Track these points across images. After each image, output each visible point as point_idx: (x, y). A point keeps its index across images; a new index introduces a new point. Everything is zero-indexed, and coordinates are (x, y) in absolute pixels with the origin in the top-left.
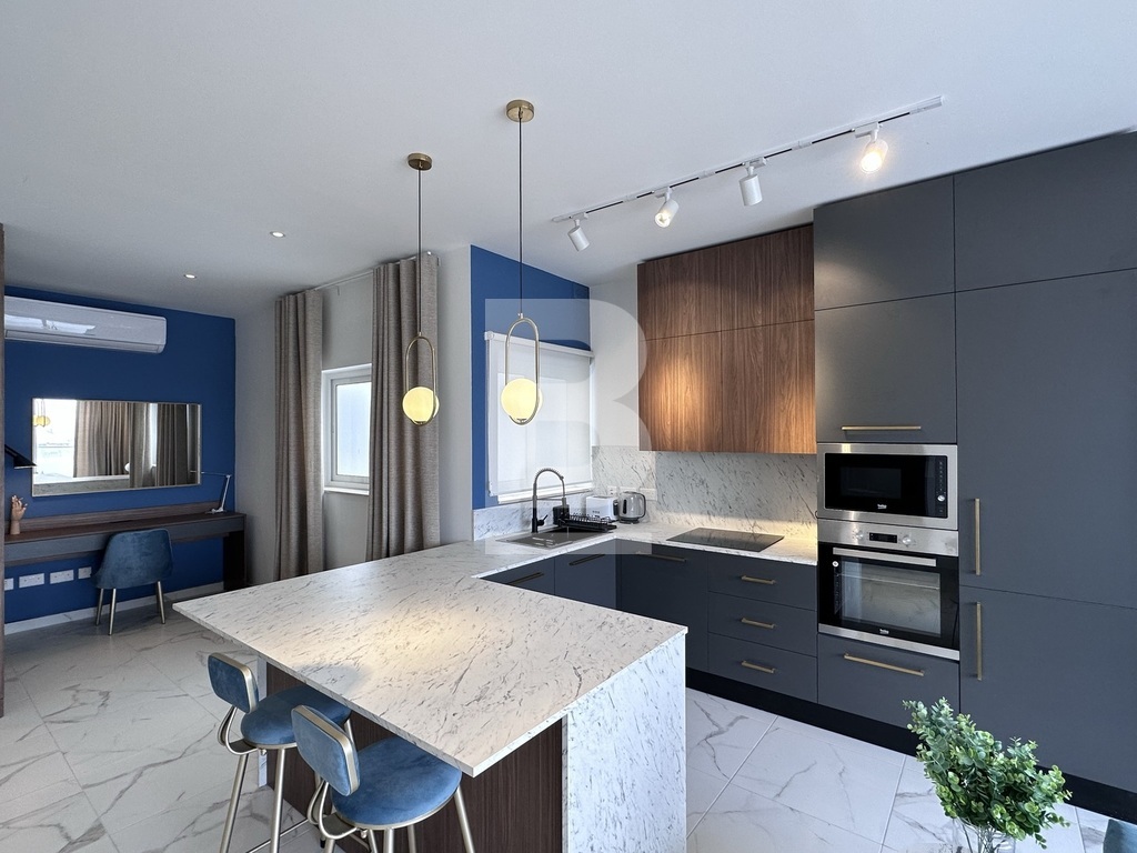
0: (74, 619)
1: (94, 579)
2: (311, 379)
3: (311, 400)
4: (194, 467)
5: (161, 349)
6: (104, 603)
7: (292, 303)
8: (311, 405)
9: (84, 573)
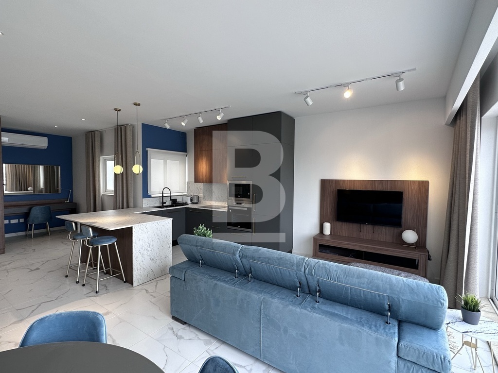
0: (19, 235)
1: (26, 223)
2: (97, 159)
3: (97, 166)
4: (58, 187)
5: (46, 148)
6: (29, 230)
7: (90, 135)
8: (97, 168)
9: (22, 220)
